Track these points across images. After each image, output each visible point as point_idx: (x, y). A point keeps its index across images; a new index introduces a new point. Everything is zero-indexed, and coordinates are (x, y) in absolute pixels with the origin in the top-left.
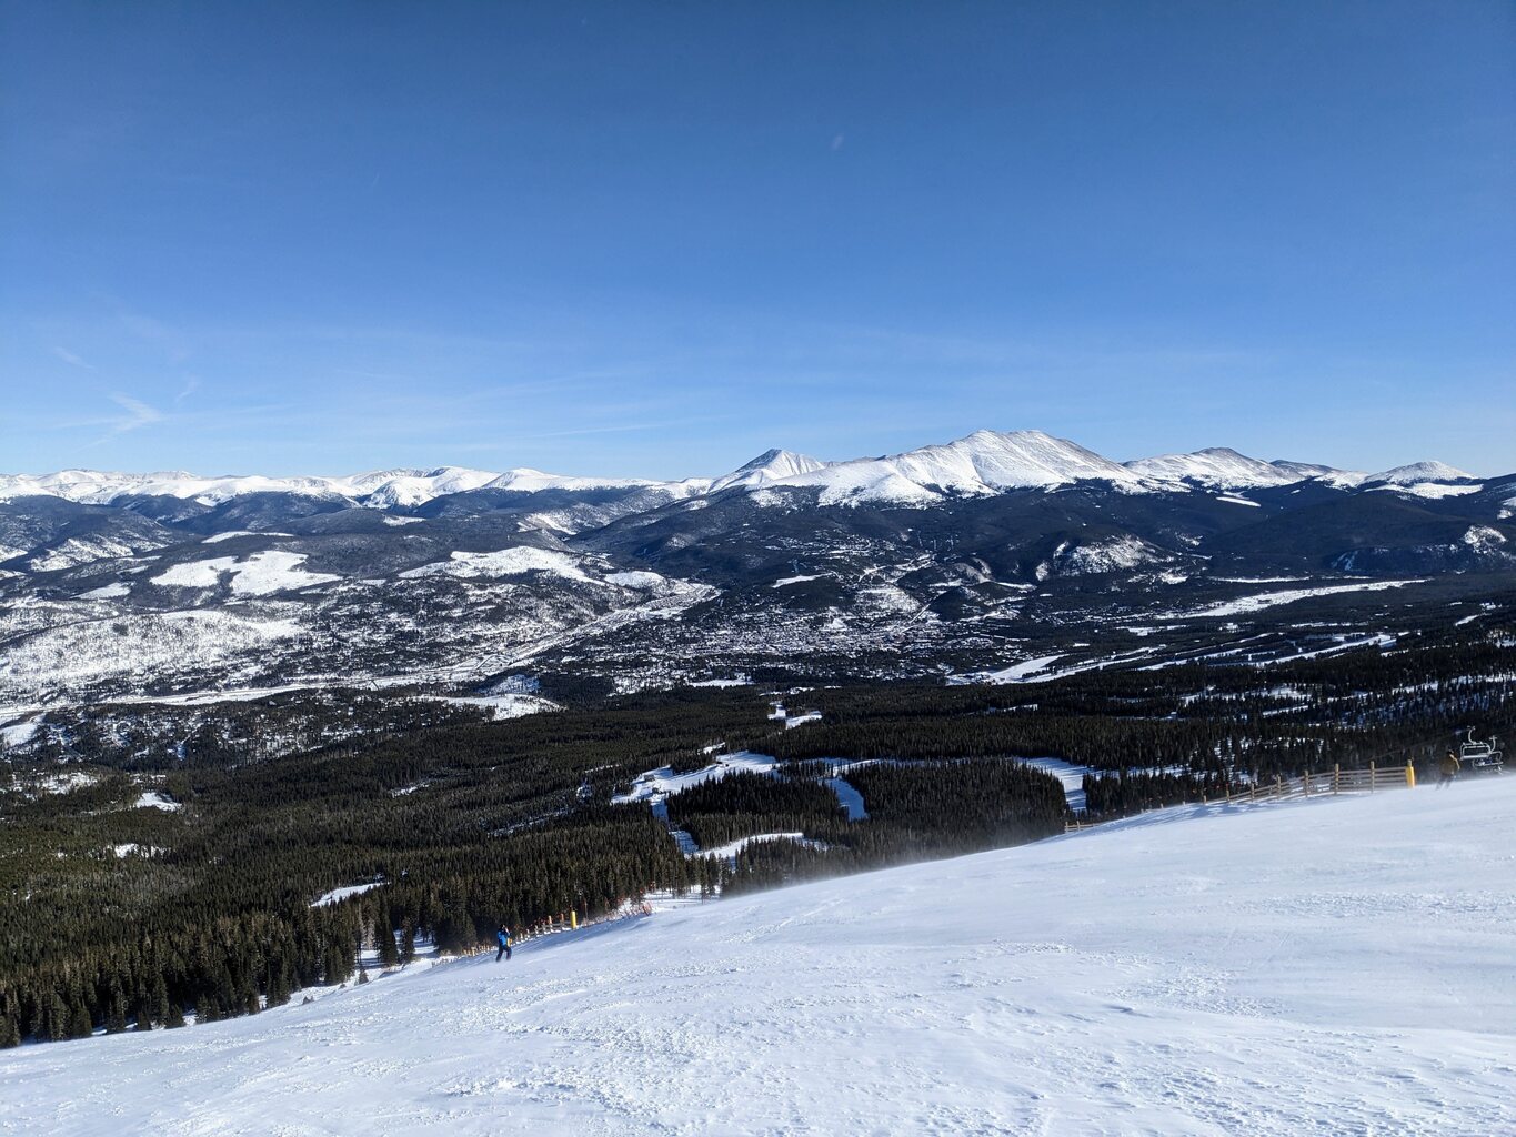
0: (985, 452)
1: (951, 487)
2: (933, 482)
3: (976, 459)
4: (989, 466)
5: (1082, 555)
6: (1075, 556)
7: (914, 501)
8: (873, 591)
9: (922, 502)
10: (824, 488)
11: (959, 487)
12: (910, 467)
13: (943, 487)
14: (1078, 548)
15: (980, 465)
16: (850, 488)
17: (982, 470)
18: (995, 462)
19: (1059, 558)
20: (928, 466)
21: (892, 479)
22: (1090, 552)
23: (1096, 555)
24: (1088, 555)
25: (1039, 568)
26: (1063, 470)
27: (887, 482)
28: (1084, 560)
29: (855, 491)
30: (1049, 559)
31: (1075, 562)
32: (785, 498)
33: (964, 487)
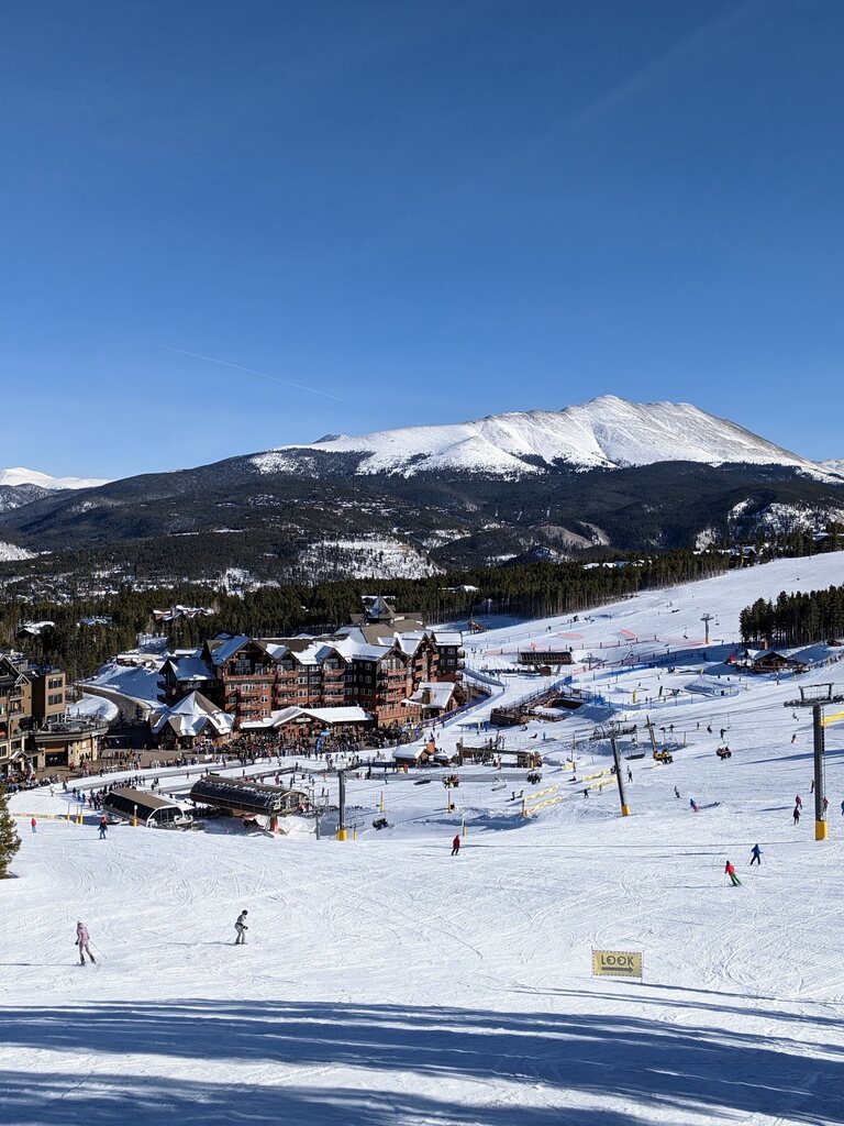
0: (612, 421)
1: (560, 459)
2: (534, 453)
3: (599, 430)
4: (618, 439)
5: (782, 518)
6: (769, 518)
7: (503, 472)
8: (344, 545)
9: (513, 474)
10: (368, 455)
11: (573, 460)
12: (501, 432)
13: (548, 460)
14: (774, 506)
15: (606, 438)
16: (408, 456)
17: (608, 443)
18: (625, 433)
19: (739, 522)
20: (527, 433)
21: (472, 444)
22: (797, 513)
23: (808, 517)
24: (793, 517)
25: (701, 536)
26: (724, 452)
27: (462, 447)
28: (786, 526)
29: (415, 459)
30: (720, 523)
31: (770, 527)
32: (302, 463)
33: (579, 461)
